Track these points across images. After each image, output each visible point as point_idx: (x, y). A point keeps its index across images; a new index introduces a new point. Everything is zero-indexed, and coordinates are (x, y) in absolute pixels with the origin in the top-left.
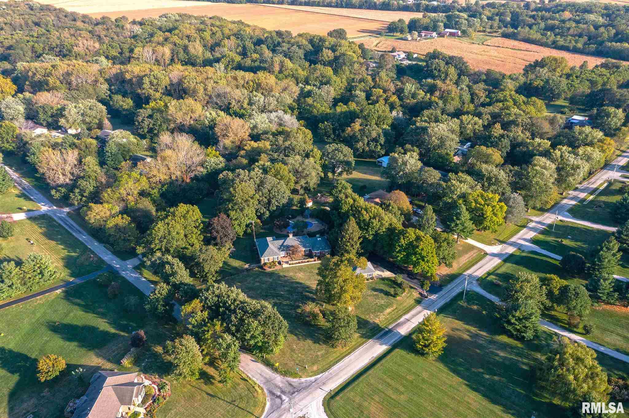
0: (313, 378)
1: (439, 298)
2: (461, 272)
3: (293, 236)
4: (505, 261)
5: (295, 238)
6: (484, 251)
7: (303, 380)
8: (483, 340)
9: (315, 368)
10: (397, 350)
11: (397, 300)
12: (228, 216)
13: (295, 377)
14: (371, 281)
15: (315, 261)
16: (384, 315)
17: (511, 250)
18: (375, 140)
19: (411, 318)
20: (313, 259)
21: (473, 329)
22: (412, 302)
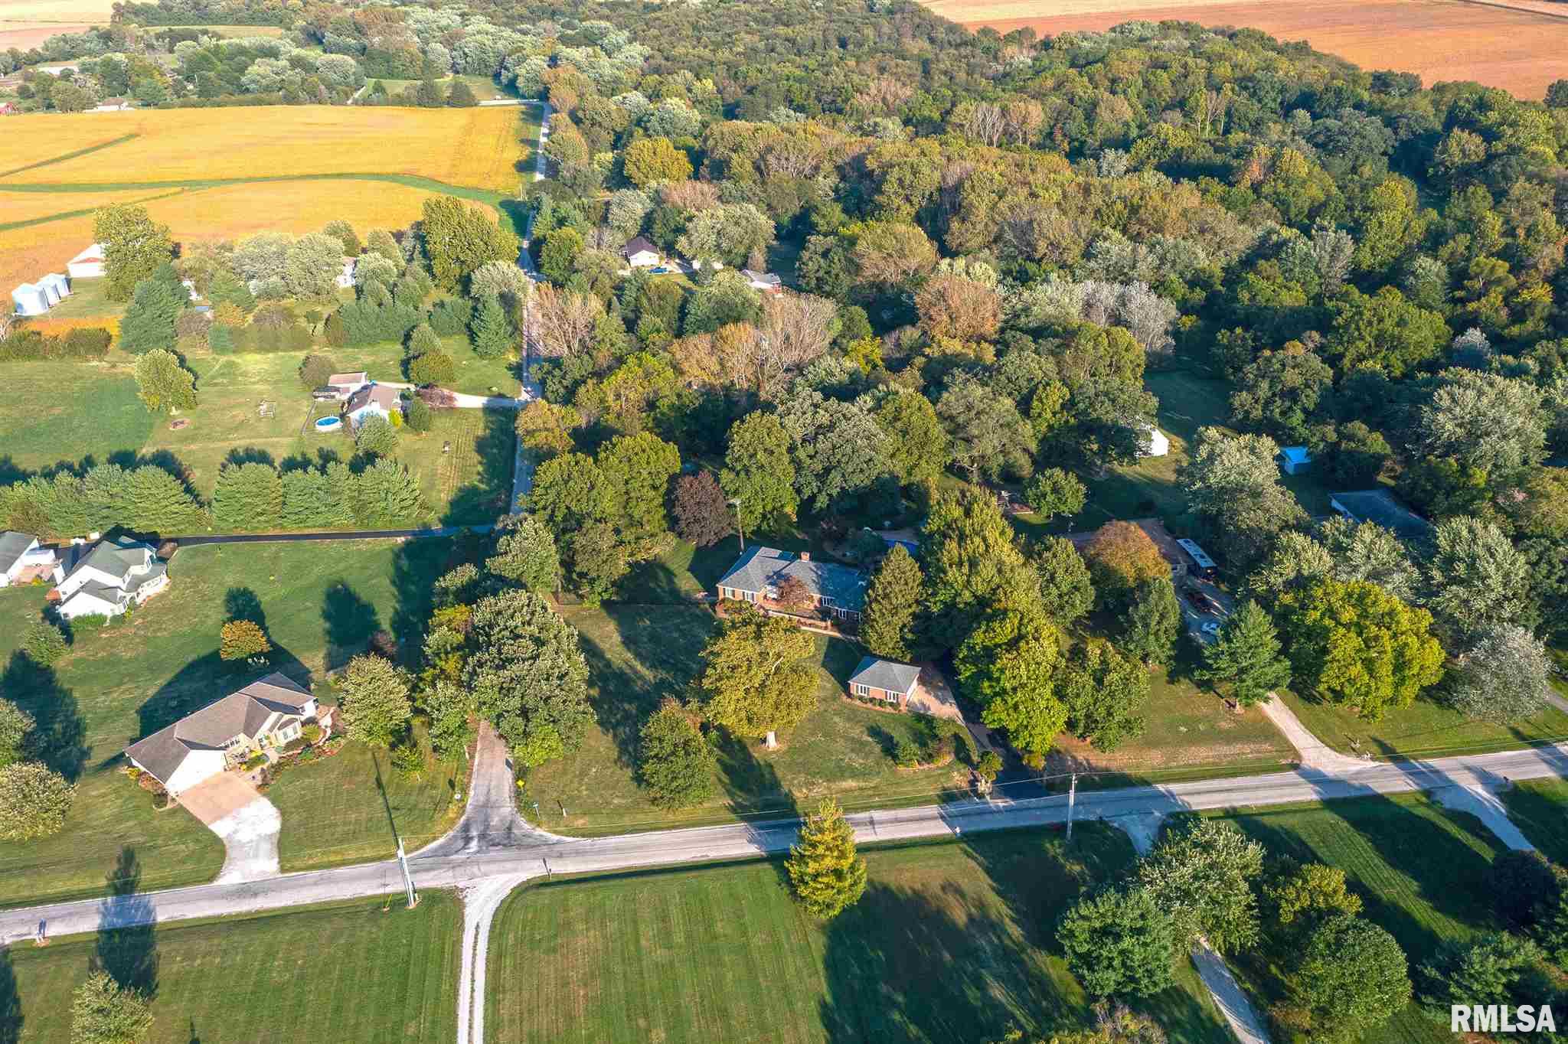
0: (555, 838)
1: (1009, 810)
2: (1149, 780)
3: (811, 559)
4: (1329, 804)
5: (812, 565)
6: (1299, 756)
7: (539, 831)
8: (990, 942)
9: (580, 822)
10: (766, 866)
11: (895, 772)
12: (717, 480)
13: (530, 821)
14: (889, 710)
15: (826, 628)
16: (829, 788)
17: (1393, 783)
18: (1292, 394)
19: (881, 823)
20: (823, 624)
21: (999, 907)
22: (932, 792)
